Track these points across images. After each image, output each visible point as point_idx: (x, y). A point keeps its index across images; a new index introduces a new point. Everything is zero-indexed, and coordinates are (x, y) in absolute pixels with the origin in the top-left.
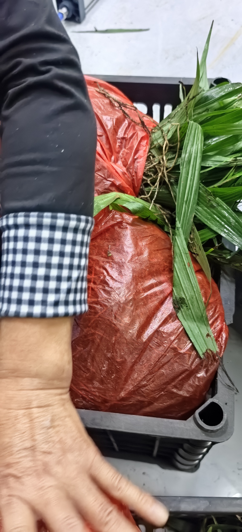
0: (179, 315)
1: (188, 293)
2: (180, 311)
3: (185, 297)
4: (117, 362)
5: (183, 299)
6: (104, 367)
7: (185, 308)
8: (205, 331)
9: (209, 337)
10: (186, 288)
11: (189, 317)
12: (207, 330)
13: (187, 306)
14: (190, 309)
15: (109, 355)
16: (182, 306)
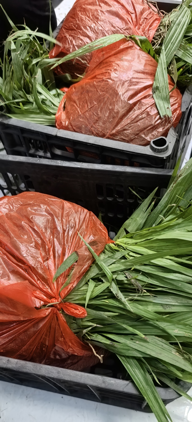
0: (154, 96)
1: (161, 84)
2: (155, 94)
3: (159, 86)
4: (114, 112)
5: (158, 87)
6: (106, 114)
7: (158, 92)
8: (166, 106)
9: (168, 109)
10: (160, 81)
11: (159, 97)
12: (168, 105)
13: (159, 91)
14: (161, 92)
15: (111, 107)
16: (156, 91)
